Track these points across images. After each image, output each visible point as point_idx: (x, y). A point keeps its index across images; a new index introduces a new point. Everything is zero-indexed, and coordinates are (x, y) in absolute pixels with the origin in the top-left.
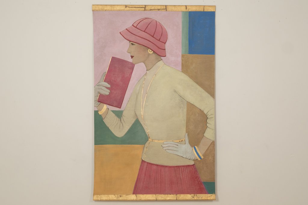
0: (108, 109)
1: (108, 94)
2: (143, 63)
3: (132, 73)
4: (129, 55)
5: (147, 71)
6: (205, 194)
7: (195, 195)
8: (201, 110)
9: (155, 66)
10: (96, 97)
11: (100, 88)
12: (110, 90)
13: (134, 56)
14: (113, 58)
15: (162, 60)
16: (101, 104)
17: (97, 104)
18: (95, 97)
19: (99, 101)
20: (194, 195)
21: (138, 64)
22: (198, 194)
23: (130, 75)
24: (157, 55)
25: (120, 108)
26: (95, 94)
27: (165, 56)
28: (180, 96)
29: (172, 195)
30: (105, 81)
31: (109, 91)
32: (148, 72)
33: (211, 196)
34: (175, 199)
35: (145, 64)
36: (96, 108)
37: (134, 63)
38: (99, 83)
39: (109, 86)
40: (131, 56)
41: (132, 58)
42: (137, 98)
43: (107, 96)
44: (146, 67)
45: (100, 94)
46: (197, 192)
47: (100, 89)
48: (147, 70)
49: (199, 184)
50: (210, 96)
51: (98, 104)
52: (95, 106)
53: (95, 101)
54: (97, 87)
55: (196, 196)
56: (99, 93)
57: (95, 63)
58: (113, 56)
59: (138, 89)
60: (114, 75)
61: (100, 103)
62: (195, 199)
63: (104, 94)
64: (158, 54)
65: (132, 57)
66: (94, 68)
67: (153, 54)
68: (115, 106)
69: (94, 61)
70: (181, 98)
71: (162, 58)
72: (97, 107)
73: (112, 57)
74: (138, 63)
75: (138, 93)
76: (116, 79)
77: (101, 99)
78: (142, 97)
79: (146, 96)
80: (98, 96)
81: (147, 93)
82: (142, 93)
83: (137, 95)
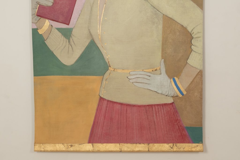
0: (52, 26)
1: (50, 4)
6: (189, 143)
7: (175, 144)
8: (183, 26)
10: (34, 9)
16: (42, 19)
17: (36, 20)
18: (33, 9)
19: (38, 16)
20: (173, 145)
22: (178, 143)
25: (68, 24)
26: (32, 5)
28: (152, 7)
29: (142, 145)
33: (197, 146)
34: (147, 150)
36: (34, 24)
42: (91, 10)
43: (50, 7)
46: (178, 140)
49: (180, 130)
50: (196, 6)
51: (37, 20)
52: (32, 23)
53: (32, 15)
55: (176, 146)
56: (38, 3)
61: (39, 18)
62: (175, 150)
63: (45, 5)
68: (61, 21)
70: (155, 10)
72: (36, 23)
75: (93, 3)
77: (41, 12)
78: (98, 8)
79: (104, 7)
80: (37, 9)
81: (105, 3)
82: (99, 2)
83: (92, 6)
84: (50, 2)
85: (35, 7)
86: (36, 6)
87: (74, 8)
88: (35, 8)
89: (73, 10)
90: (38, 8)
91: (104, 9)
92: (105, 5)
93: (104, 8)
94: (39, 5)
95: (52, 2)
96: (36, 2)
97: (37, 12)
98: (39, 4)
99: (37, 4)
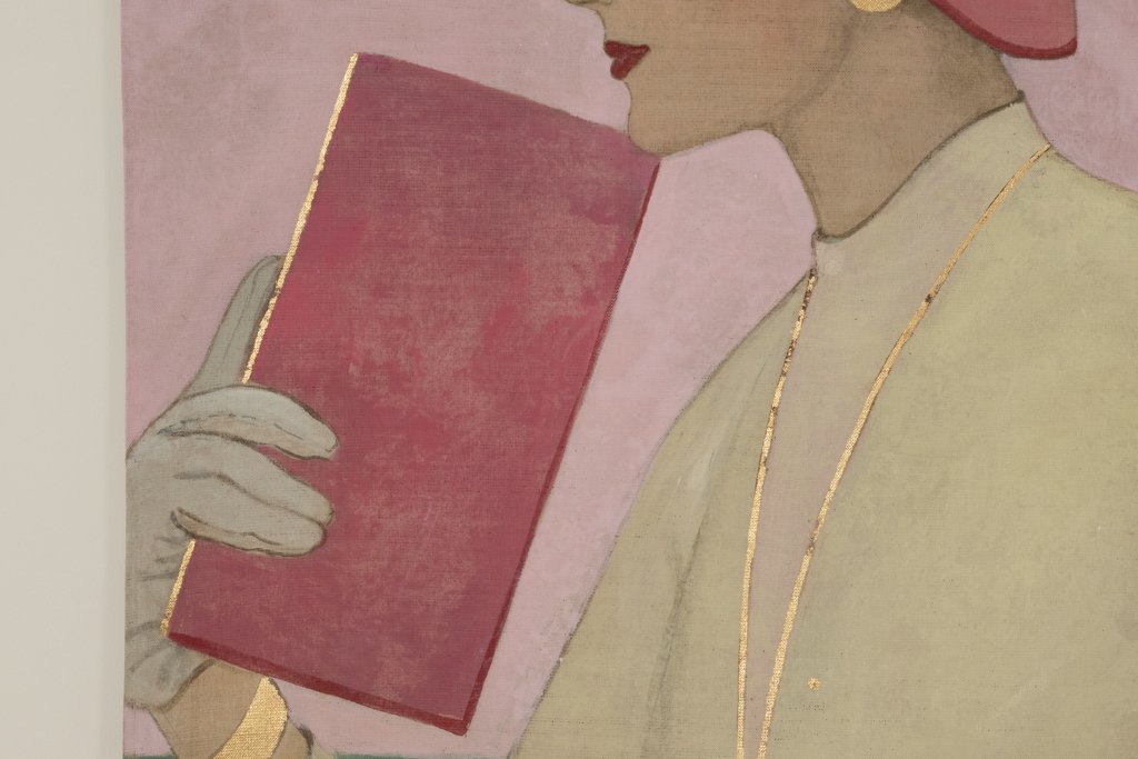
0: (308, 736)
1: (299, 537)
2: (764, 139)
3: (614, 271)
4: (590, 31)
5: (821, 246)
9: (925, 176)
10: (148, 577)
11: (200, 463)
12: (336, 497)
13: (645, 49)
14: (376, 74)
15: (1020, 97)
16: (219, 669)
17: (163, 678)
18: (138, 577)
19: (182, 639)
21: (697, 155)
23: (588, 298)
24: (952, 27)
25: (459, 726)
26: (132, 546)
27: (1069, 50)
30: (264, 377)
31: (315, 504)
32: (831, 257)
35: (791, 149)
36: (145, 719)
37: (648, 140)
38: (185, 396)
39: (317, 439)
40: (612, 48)
41: (619, 71)
42: (678, 602)
43: (294, 565)
44: (810, 193)
45: (207, 546)
47: (207, 475)
48: (820, 234)
51: (176, 676)
52: (130, 704)
53: (129, 635)
54: (158, 448)
56: (185, 524)
57: (129, 143)
58: (371, 50)
59: (699, 478)
60: (380, 291)
61: (196, 658)
63: (250, 543)
64: (977, 16)
65: (624, 57)
66: (129, 205)
67: (910, 21)
68: (389, 695)
69: (127, 111)
71: (1025, 71)
72: (164, 708)
73: (364, 59)
74: (711, 138)
75: (698, 540)
76: (413, 352)
77: (213, 607)
78: (746, 587)
79: (801, 578)
80: (173, 575)
81: (812, 545)
82: (752, 534)
83: (685, 565)
84: (302, 516)
85: (161, 561)
86: (165, 550)
87: (515, 582)
88: (157, 569)
89: (511, 593)
90: (182, 574)
91: (795, 599)
92: (806, 560)
93: (797, 590)
94: (193, 542)
95: (311, 520)
96: (173, 517)
97: (172, 605)
98: (193, 536)
99: (179, 534)
